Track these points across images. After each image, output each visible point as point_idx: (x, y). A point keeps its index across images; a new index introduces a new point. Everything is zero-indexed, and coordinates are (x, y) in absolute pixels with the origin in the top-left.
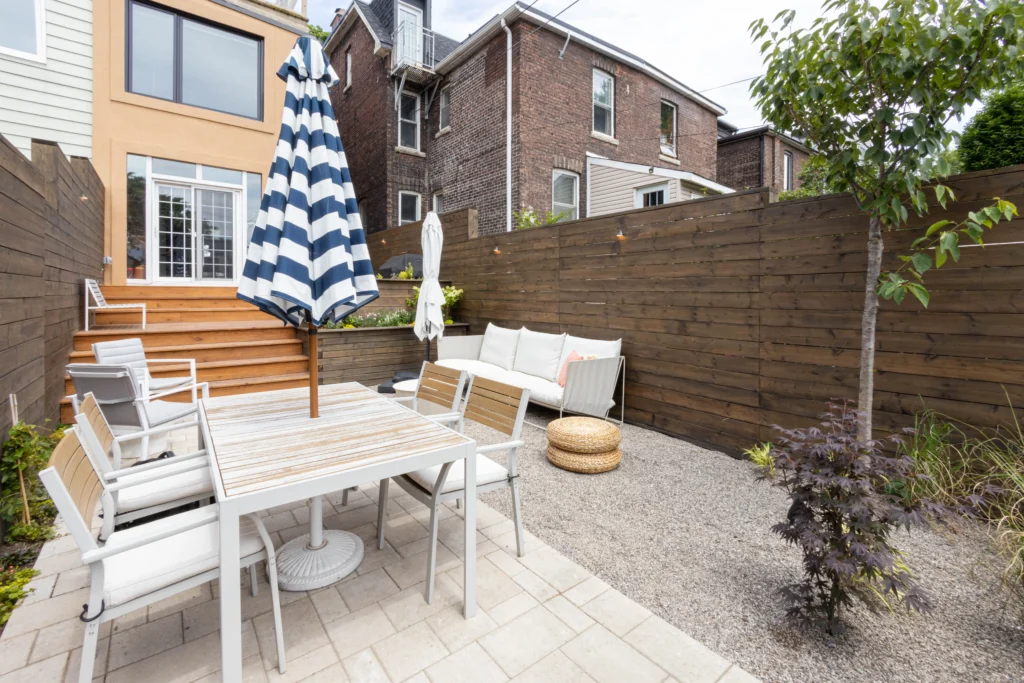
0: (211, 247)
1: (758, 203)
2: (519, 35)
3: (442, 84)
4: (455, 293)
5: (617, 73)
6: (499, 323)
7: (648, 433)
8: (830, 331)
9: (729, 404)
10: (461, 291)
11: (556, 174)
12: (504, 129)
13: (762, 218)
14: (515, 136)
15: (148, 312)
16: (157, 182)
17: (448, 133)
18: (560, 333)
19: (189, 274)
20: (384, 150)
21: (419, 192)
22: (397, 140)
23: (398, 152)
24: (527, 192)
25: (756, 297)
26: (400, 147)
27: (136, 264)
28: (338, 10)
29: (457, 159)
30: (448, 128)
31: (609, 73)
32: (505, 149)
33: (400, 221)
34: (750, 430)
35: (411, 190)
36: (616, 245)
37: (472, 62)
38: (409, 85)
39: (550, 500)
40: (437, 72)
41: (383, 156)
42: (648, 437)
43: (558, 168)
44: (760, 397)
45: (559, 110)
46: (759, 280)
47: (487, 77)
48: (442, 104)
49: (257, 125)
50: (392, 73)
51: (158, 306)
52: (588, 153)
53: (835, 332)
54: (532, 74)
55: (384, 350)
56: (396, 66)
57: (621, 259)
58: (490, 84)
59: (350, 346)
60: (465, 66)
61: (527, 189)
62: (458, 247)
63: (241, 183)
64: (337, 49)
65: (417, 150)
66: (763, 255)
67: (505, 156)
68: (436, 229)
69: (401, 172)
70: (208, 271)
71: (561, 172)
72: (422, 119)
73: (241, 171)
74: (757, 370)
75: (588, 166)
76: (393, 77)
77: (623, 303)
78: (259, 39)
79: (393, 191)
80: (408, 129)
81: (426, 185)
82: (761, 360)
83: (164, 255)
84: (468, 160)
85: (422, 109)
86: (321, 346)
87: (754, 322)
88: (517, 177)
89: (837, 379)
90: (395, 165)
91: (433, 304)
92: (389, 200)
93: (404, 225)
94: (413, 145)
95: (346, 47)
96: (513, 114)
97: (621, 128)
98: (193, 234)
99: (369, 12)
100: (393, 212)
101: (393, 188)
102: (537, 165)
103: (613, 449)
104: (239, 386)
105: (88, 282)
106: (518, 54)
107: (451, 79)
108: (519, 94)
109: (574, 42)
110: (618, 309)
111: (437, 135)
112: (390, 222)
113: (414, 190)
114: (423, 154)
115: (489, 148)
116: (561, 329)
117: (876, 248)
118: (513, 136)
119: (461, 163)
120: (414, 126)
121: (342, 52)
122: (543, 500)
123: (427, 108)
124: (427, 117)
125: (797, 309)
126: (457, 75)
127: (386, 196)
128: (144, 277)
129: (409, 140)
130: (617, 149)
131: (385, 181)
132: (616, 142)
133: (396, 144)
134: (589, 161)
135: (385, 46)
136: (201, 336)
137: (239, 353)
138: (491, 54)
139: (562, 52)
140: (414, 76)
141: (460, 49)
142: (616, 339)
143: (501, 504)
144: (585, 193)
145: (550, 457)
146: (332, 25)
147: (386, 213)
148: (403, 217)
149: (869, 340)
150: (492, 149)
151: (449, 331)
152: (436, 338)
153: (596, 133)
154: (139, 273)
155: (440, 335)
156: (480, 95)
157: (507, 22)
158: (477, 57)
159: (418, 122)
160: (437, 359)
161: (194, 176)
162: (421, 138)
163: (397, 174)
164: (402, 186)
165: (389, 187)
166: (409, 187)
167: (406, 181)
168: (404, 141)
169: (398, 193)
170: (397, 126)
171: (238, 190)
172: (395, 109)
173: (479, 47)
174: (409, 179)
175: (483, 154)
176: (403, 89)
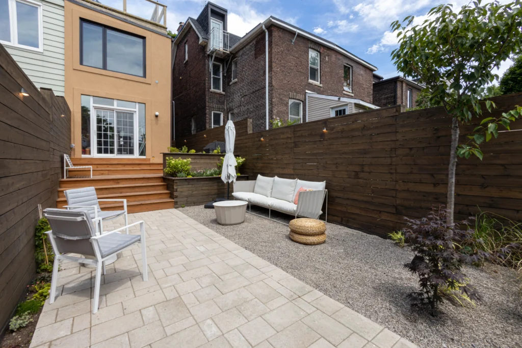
1: (395, 113)
2: (272, 33)
3: (233, 58)
4: (241, 160)
5: (321, 51)
6: (263, 174)
7: (340, 227)
8: (432, 175)
9: (380, 212)
10: (244, 159)
11: (291, 102)
12: (265, 80)
13: (397, 120)
14: (270, 83)
15: (93, 170)
16: (96, 108)
17: (236, 82)
18: (294, 179)
19: (111, 153)
20: (205, 91)
21: (222, 111)
22: (211, 86)
23: (211, 92)
24: (276, 110)
25: (394, 159)
26: (212, 89)
27: (86, 148)
28: (181, 23)
29: (241, 95)
30: (236, 80)
31: (317, 51)
32: (265, 89)
33: (213, 126)
34: (391, 224)
36: (323, 134)
37: (248, 47)
38: (217, 59)
39: (292, 257)
40: (230, 52)
41: (204, 94)
42: (340, 229)
43: (292, 98)
44: (396, 209)
45: (292, 69)
46: (396, 151)
47: (255, 54)
48: (233, 68)
49: (143, 80)
50: (208, 53)
51: (97, 167)
52: (307, 91)
53: (435, 175)
54: (278, 52)
55: (207, 188)
56: (210, 50)
57: (325, 142)
58: (257, 57)
59: (190, 186)
60: (244, 49)
61: (276, 109)
62: (242, 138)
63: (136, 108)
64: (181, 42)
65: (221, 91)
66: (398, 138)
67: (265, 93)
68: (232, 129)
69: (213, 102)
70: (120, 152)
71: (293, 101)
72: (223, 76)
73: (135, 102)
74: (394, 195)
75: (307, 97)
76: (209, 55)
77: (326, 163)
78: (144, 38)
80: (216, 81)
81: (225, 108)
82: (396, 190)
83: (99, 143)
84: (246, 95)
85: (223, 71)
86: (177, 186)
87: (393, 171)
88: (271, 103)
89: (436, 199)
90: (210, 98)
91: (231, 165)
92: (207, 116)
93: (214, 128)
94: (219, 89)
95: (185, 41)
96: (269, 72)
97: (323, 78)
98: (115, 133)
99: (197, 23)
100: (209, 122)
101: (209, 110)
102: (281, 97)
103: (322, 233)
104: (138, 205)
105: (65, 155)
106: (271, 42)
107: (237, 55)
108: (272, 62)
109: (299, 36)
110: (324, 166)
111: (231, 83)
112: (207, 127)
113: (219, 111)
114: (224, 93)
115: (257, 89)
116: (295, 176)
117: (456, 133)
119: (243, 97)
120: (219, 79)
121: (183, 44)
122: (289, 256)
123: (225, 71)
124: (225, 75)
125: (415, 164)
126: (241, 53)
127: (205, 114)
128: (90, 154)
129: (217, 86)
130: (322, 89)
131: (205, 106)
132: (321, 85)
133: (211, 88)
134: (307, 95)
135: (204, 40)
136: (119, 181)
137: (137, 190)
138: (257, 43)
139: (293, 41)
140: (219, 54)
141: (242, 41)
142: (322, 181)
143: (268, 258)
144: (305, 111)
145: (291, 237)
146: (178, 30)
147: (206, 122)
148: (214, 124)
149: (452, 178)
150: (259, 90)
151: (238, 179)
152: (232, 182)
153: (311, 81)
154: (88, 152)
155: (235, 180)
156: (252, 63)
157: (265, 27)
158: (250, 44)
159: (221, 77)
160: (233, 192)
161: (113, 105)
162: (223, 85)
163: (211, 103)
164: (213, 109)
165: (207, 109)
166: (217, 109)
167: (215, 106)
168: (214, 87)
169: (211, 112)
170: (211, 78)
171: (135, 112)
172: (210, 71)
173: (251, 39)
174: (217, 105)
175: (254, 92)
176: (214, 61)
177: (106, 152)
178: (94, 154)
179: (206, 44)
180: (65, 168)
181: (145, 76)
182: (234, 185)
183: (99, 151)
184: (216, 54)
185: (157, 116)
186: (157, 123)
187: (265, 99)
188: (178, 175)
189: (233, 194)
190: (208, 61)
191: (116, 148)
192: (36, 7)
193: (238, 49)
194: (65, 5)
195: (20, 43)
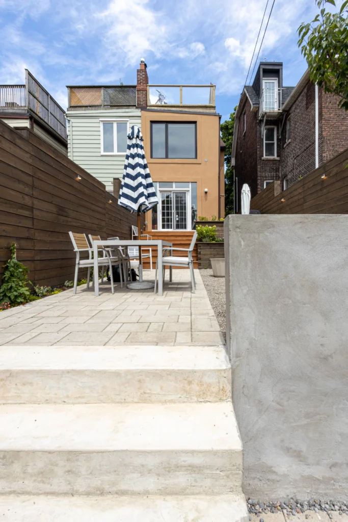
0: (178, 216)
3: (287, 116)
16: (161, 191)
17: (290, 143)
19: (171, 228)
20: (256, 160)
22: (263, 154)
23: (263, 160)
26: (265, 157)
27: (154, 224)
29: (294, 156)
30: (290, 140)
32: (315, 144)
35: (271, 180)
37: (300, 98)
47: (307, 104)
48: (288, 127)
49: (194, 161)
50: (260, 118)
56: (261, 114)
57: (324, 191)
58: (308, 107)
60: (297, 102)
63: (189, 188)
64: (241, 114)
65: (275, 157)
67: (315, 148)
69: (265, 170)
70: (178, 227)
72: (278, 139)
73: (189, 182)
76: (260, 120)
78: (195, 122)
79: (261, 182)
80: (270, 146)
81: (280, 175)
83: (163, 220)
84: (299, 156)
85: (278, 133)
86: (200, 249)
90: (262, 168)
92: (258, 186)
94: (273, 155)
95: (244, 112)
96: (319, 122)
98: (173, 211)
99: (252, 89)
101: (261, 180)
102: (336, 149)
105: (132, 226)
107: (291, 112)
111: (285, 146)
113: (273, 179)
114: (278, 159)
115: (308, 145)
118: (319, 134)
119: (295, 159)
120: (273, 144)
121: (243, 115)
123: (280, 133)
124: (280, 137)
126: (293, 108)
128: (157, 229)
129: (270, 152)
133: (263, 156)
135: (255, 105)
138: (308, 90)
150: (310, 145)
154: (155, 228)
156: (304, 116)
158: (302, 94)
159: (275, 141)
161: (172, 187)
162: (277, 150)
163: (263, 172)
164: (266, 178)
165: (259, 179)
166: (270, 178)
167: (268, 175)
168: (267, 154)
169: (263, 182)
170: (263, 145)
171: (188, 191)
172: (262, 137)
173: (302, 88)
174: (270, 174)
175: (305, 150)
176: (265, 125)
177: (168, 227)
178: (160, 228)
179: (257, 109)
180: (133, 235)
181: (196, 158)
183: (163, 227)
184: (267, 117)
185: (206, 193)
186: (206, 199)
187: (314, 155)
190: (260, 127)
191: (174, 223)
192: (126, 123)
193: (291, 104)
194: (142, 114)
195: (118, 152)
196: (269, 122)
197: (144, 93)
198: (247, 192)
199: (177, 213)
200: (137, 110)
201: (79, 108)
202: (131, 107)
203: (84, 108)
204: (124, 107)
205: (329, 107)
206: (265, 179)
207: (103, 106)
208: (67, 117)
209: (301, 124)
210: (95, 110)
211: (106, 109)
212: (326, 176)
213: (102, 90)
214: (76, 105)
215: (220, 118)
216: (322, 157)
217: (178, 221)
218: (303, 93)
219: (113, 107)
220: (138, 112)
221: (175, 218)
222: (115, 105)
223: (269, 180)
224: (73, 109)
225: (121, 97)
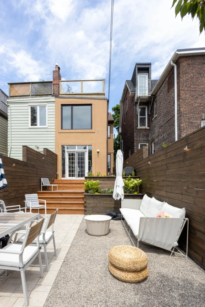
0: (80, 168)
2: (179, 64)
10: (141, 181)
12: (174, 109)
16: (68, 152)
17: (157, 117)
19: (75, 176)
20: (133, 129)
21: (147, 142)
22: (138, 125)
23: (138, 129)
26: (139, 127)
29: (159, 126)
30: (156, 115)
35: (144, 142)
37: (163, 85)
40: (152, 95)
47: (168, 89)
48: (155, 107)
49: (90, 131)
51: (64, 185)
54: (187, 79)
56: (136, 98)
57: (187, 162)
58: (169, 91)
59: (95, 200)
60: (161, 88)
61: (185, 133)
62: (141, 162)
63: (87, 149)
65: (146, 127)
69: (139, 136)
70: (79, 176)
72: (148, 115)
73: (86, 145)
76: (136, 102)
78: (91, 105)
79: (136, 144)
80: (143, 121)
81: (150, 139)
83: (70, 171)
84: (163, 126)
86: (86, 199)
88: (179, 129)
90: (137, 134)
91: (119, 186)
92: (135, 147)
94: (145, 125)
95: (126, 97)
96: (177, 101)
98: (76, 165)
99: (131, 82)
101: (136, 143)
102: (191, 121)
104: (63, 210)
106: (179, 73)
107: (157, 95)
108: (180, 91)
110: (186, 191)
111: (153, 119)
113: (145, 142)
114: (148, 128)
115: (169, 119)
116: (167, 200)
118: (178, 110)
119: (160, 128)
120: (145, 118)
121: (125, 100)
123: (149, 110)
124: (149, 113)
126: (158, 93)
127: (134, 146)
133: (138, 127)
135: (132, 92)
136: (62, 193)
137: (68, 200)
138: (169, 78)
141: (158, 82)
150: (171, 119)
152: (120, 199)
154: (64, 176)
155: (122, 198)
156: (166, 98)
157: (174, 62)
158: (165, 83)
159: (146, 116)
160: (121, 208)
161: (75, 149)
162: (148, 122)
163: (138, 137)
165: (135, 142)
166: (143, 142)
167: (142, 139)
168: (141, 125)
169: (138, 144)
170: (138, 119)
171: (86, 151)
172: (137, 114)
173: (165, 78)
174: (143, 138)
175: (167, 122)
176: (139, 106)
177: (73, 176)
178: (67, 177)
179: (134, 95)
180: (42, 185)
181: (92, 128)
182: (122, 202)
183: (70, 176)
184: (140, 100)
185: (98, 152)
186: (98, 157)
187: (174, 126)
188: (89, 191)
189: (120, 209)
190: (136, 107)
191: (76, 173)
192: (46, 106)
193: (157, 90)
194: (55, 100)
195: (40, 125)
196: (142, 104)
197: (57, 86)
198: (120, 156)
199: (79, 167)
200: (52, 98)
201: (15, 97)
202: (49, 96)
203: (18, 97)
204: (44, 96)
205: (185, 90)
206: (139, 142)
207: (31, 95)
208: (8, 103)
209: (164, 103)
210: (25, 98)
211: (32, 98)
212: (188, 148)
213: (30, 85)
214: (14, 95)
215: (108, 101)
216: (180, 127)
217: (79, 172)
218: (165, 81)
219: (37, 96)
220: (53, 99)
221: (77, 170)
222: (39, 94)
223: (142, 142)
224: (11, 98)
225: (42, 89)
